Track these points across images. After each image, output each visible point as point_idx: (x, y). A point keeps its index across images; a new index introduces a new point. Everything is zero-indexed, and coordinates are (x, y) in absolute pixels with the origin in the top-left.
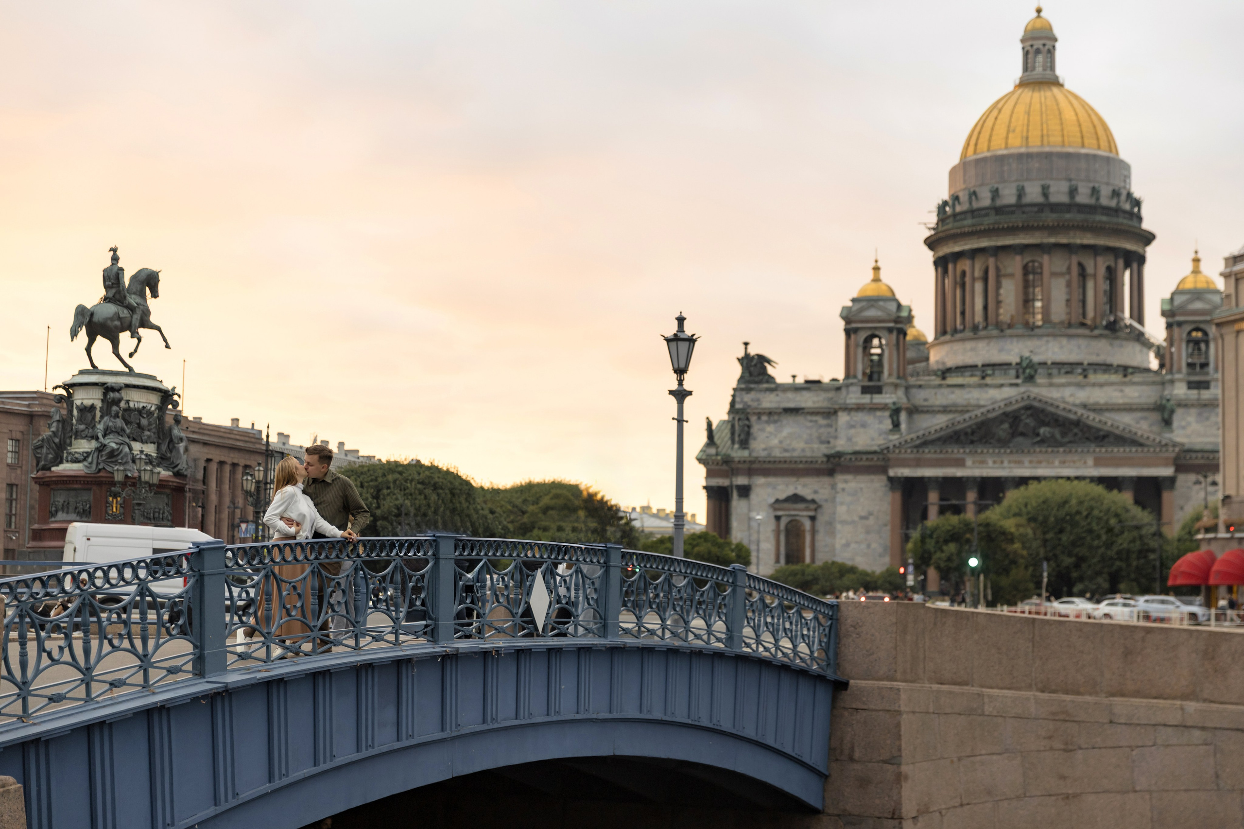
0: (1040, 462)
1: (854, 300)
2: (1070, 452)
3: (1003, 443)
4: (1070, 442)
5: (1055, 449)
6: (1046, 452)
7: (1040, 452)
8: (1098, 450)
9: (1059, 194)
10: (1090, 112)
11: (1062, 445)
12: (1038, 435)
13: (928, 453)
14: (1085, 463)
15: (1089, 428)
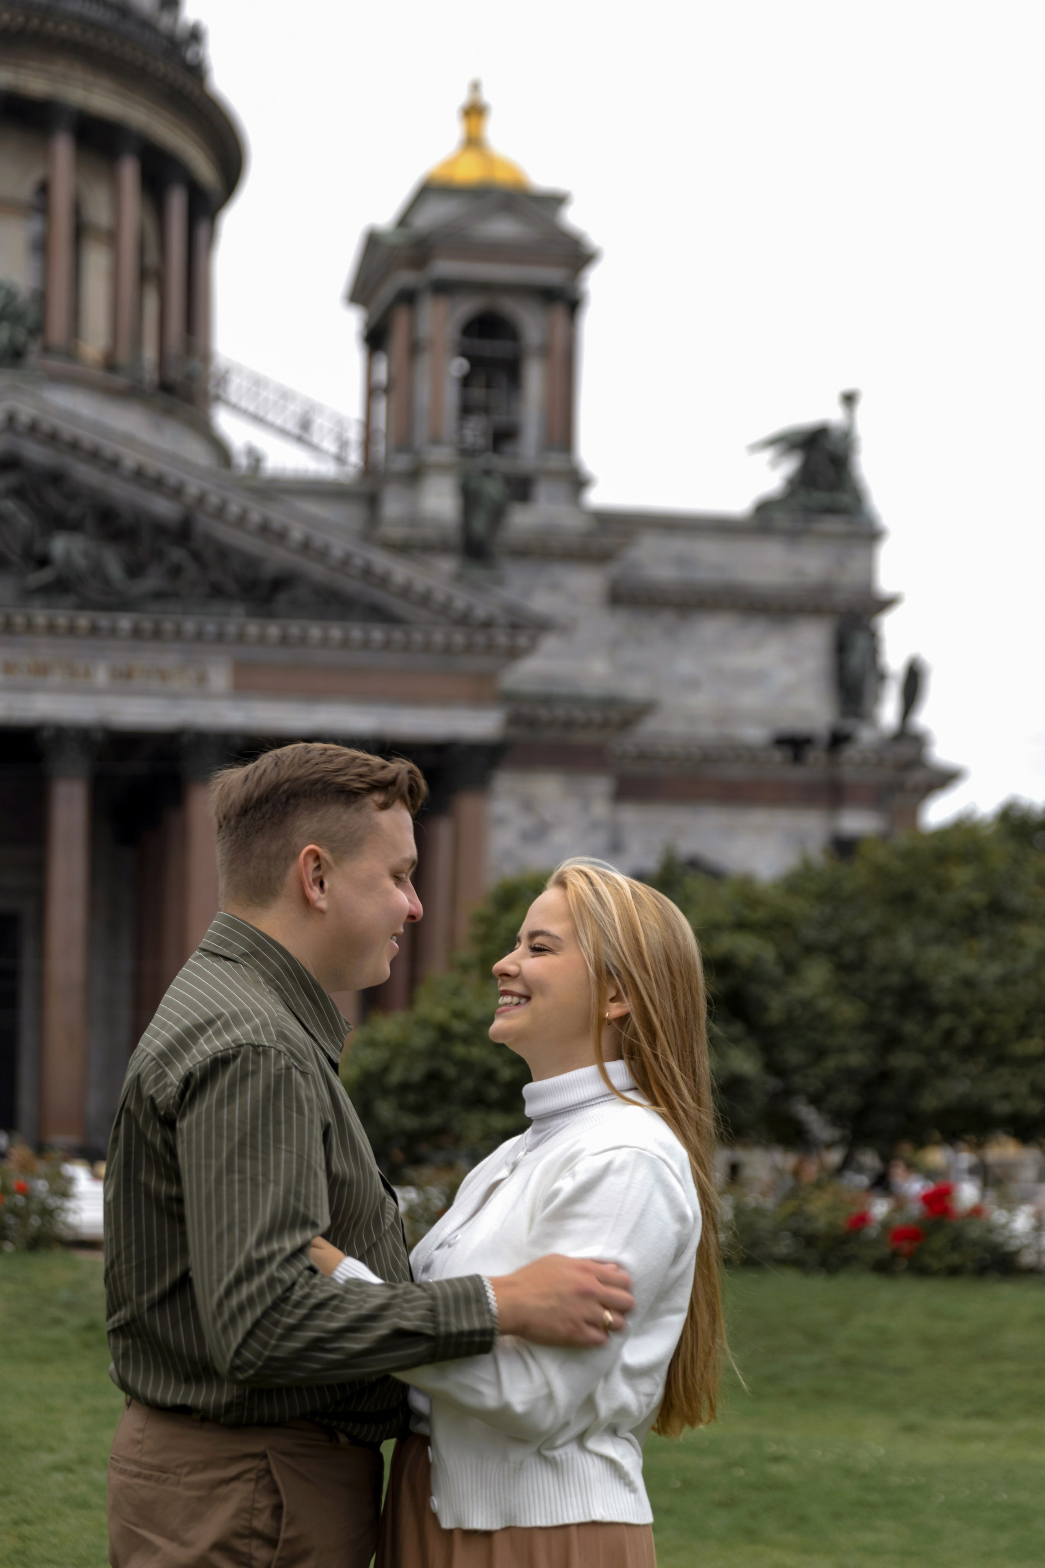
0: (42, 670)
2: (157, 634)
4: (159, 596)
5: (104, 620)
6: (72, 630)
7: (51, 629)
8: (253, 629)
11: (124, 605)
12: (43, 562)
14: (202, 679)
15: (224, 553)
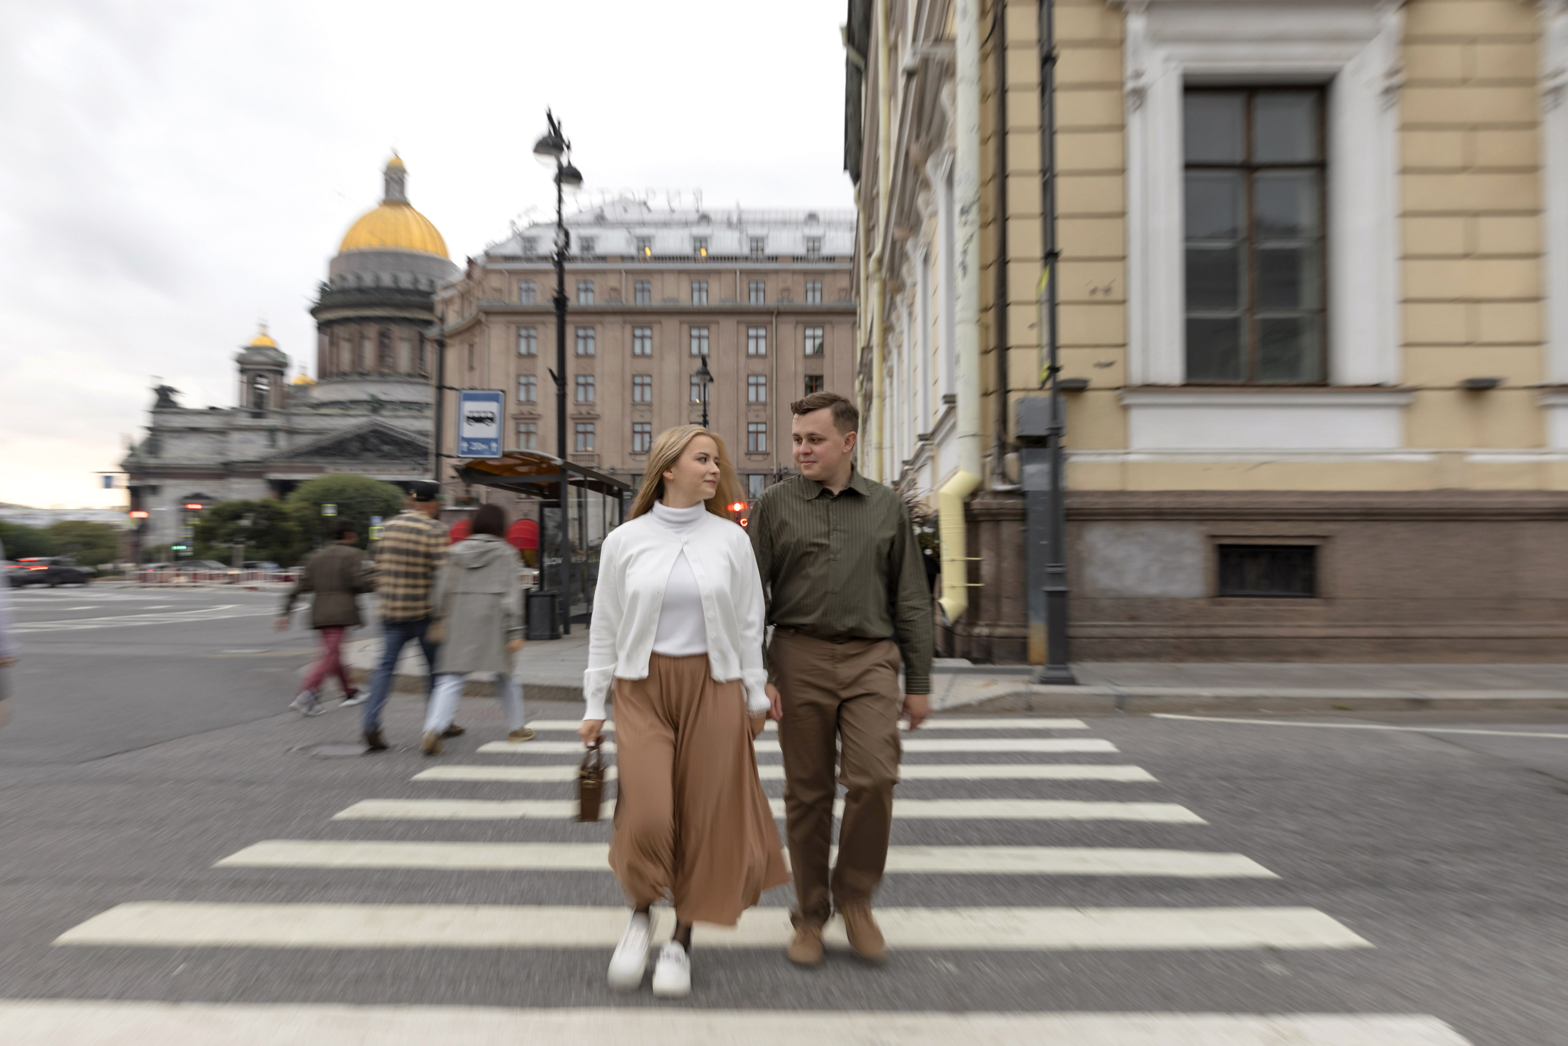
1: (247, 349)
3: (354, 456)
9: (405, 282)
10: (430, 226)
12: (381, 451)
13: (299, 462)
